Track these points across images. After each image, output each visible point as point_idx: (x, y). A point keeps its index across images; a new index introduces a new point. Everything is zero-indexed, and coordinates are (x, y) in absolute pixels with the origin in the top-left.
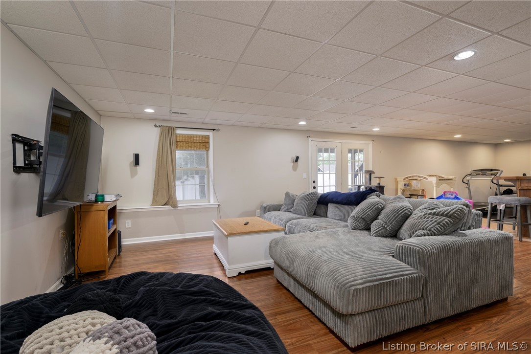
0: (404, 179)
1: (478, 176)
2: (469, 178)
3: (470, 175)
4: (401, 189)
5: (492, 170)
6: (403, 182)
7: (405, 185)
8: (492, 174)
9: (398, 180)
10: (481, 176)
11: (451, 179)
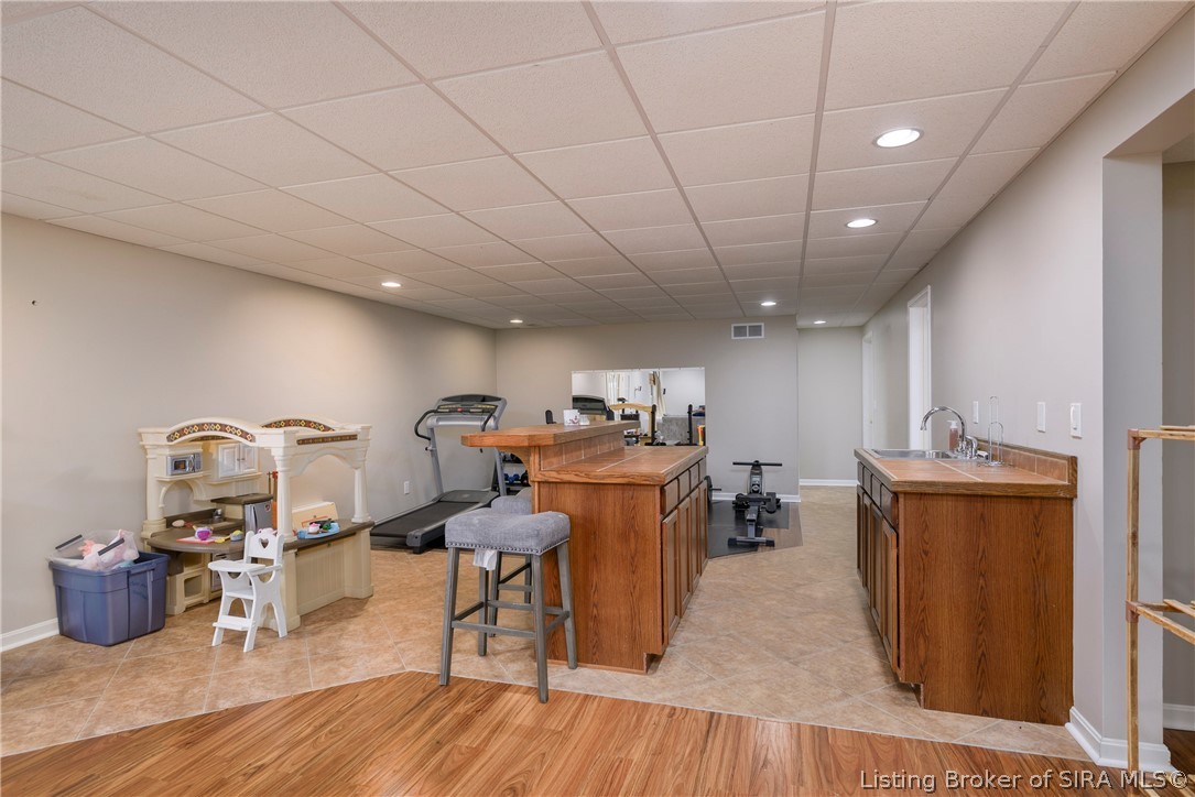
0: (169, 438)
1: (454, 415)
2: (431, 421)
3: (435, 412)
4: (162, 483)
5: (484, 399)
6: (167, 452)
7: (178, 465)
8: (484, 411)
9: (148, 441)
10: (460, 415)
11: (353, 437)
